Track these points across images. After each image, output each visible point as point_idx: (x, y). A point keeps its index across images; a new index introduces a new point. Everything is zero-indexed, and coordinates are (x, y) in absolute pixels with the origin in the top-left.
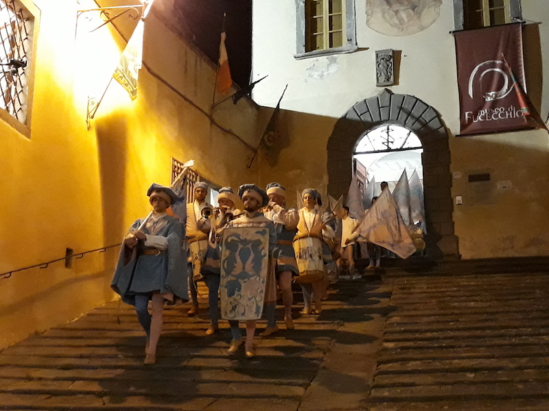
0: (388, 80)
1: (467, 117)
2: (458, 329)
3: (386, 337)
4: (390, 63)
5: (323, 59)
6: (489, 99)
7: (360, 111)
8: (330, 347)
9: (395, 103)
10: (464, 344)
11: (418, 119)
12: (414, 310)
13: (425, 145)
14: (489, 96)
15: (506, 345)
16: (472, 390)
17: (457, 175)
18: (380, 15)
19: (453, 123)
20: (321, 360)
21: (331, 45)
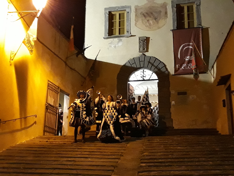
0: (144, 50)
1: (177, 67)
2: (173, 158)
3: (142, 161)
4: (145, 42)
5: (116, 40)
7: (131, 63)
8: (117, 165)
9: (147, 60)
10: (175, 165)
11: (156, 67)
12: (154, 150)
13: (159, 78)
14: (187, 58)
15: (194, 165)
17: (173, 92)
18: (141, 21)
19: (171, 68)
20: (113, 171)
21: (119, 34)
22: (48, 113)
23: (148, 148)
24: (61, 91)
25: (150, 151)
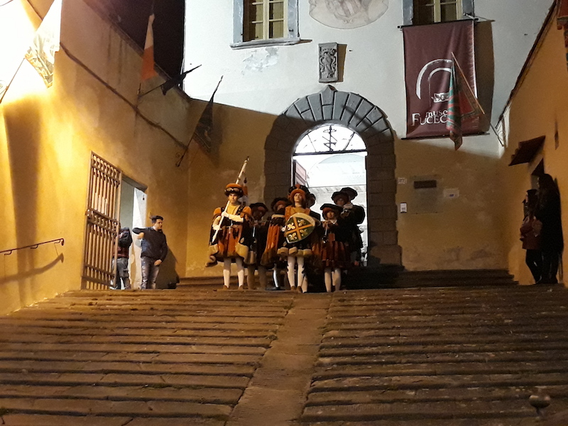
0: (332, 76)
1: (414, 119)
2: (398, 344)
3: (324, 351)
4: (335, 57)
5: (263, 50)
6: (437, 101)
7: (301, 109)
8: (260, 362)
9: (339, 102)
10: (404, 361)
11: (362, 120)
12: (353, 323)
13: (369, 148)
14: (437, 97)
15: (449, 361)
16: (413, 409)
17: (402, 181)
18: (324, 5)
19: (399, 124)
20: (251, 376)
21: (271, 35)
22: (94, 233)
23: (338, 320)
24: (125, 178)
25: (344, 326)
